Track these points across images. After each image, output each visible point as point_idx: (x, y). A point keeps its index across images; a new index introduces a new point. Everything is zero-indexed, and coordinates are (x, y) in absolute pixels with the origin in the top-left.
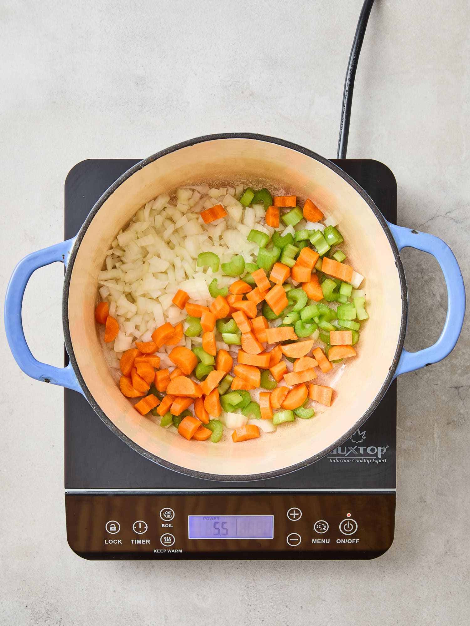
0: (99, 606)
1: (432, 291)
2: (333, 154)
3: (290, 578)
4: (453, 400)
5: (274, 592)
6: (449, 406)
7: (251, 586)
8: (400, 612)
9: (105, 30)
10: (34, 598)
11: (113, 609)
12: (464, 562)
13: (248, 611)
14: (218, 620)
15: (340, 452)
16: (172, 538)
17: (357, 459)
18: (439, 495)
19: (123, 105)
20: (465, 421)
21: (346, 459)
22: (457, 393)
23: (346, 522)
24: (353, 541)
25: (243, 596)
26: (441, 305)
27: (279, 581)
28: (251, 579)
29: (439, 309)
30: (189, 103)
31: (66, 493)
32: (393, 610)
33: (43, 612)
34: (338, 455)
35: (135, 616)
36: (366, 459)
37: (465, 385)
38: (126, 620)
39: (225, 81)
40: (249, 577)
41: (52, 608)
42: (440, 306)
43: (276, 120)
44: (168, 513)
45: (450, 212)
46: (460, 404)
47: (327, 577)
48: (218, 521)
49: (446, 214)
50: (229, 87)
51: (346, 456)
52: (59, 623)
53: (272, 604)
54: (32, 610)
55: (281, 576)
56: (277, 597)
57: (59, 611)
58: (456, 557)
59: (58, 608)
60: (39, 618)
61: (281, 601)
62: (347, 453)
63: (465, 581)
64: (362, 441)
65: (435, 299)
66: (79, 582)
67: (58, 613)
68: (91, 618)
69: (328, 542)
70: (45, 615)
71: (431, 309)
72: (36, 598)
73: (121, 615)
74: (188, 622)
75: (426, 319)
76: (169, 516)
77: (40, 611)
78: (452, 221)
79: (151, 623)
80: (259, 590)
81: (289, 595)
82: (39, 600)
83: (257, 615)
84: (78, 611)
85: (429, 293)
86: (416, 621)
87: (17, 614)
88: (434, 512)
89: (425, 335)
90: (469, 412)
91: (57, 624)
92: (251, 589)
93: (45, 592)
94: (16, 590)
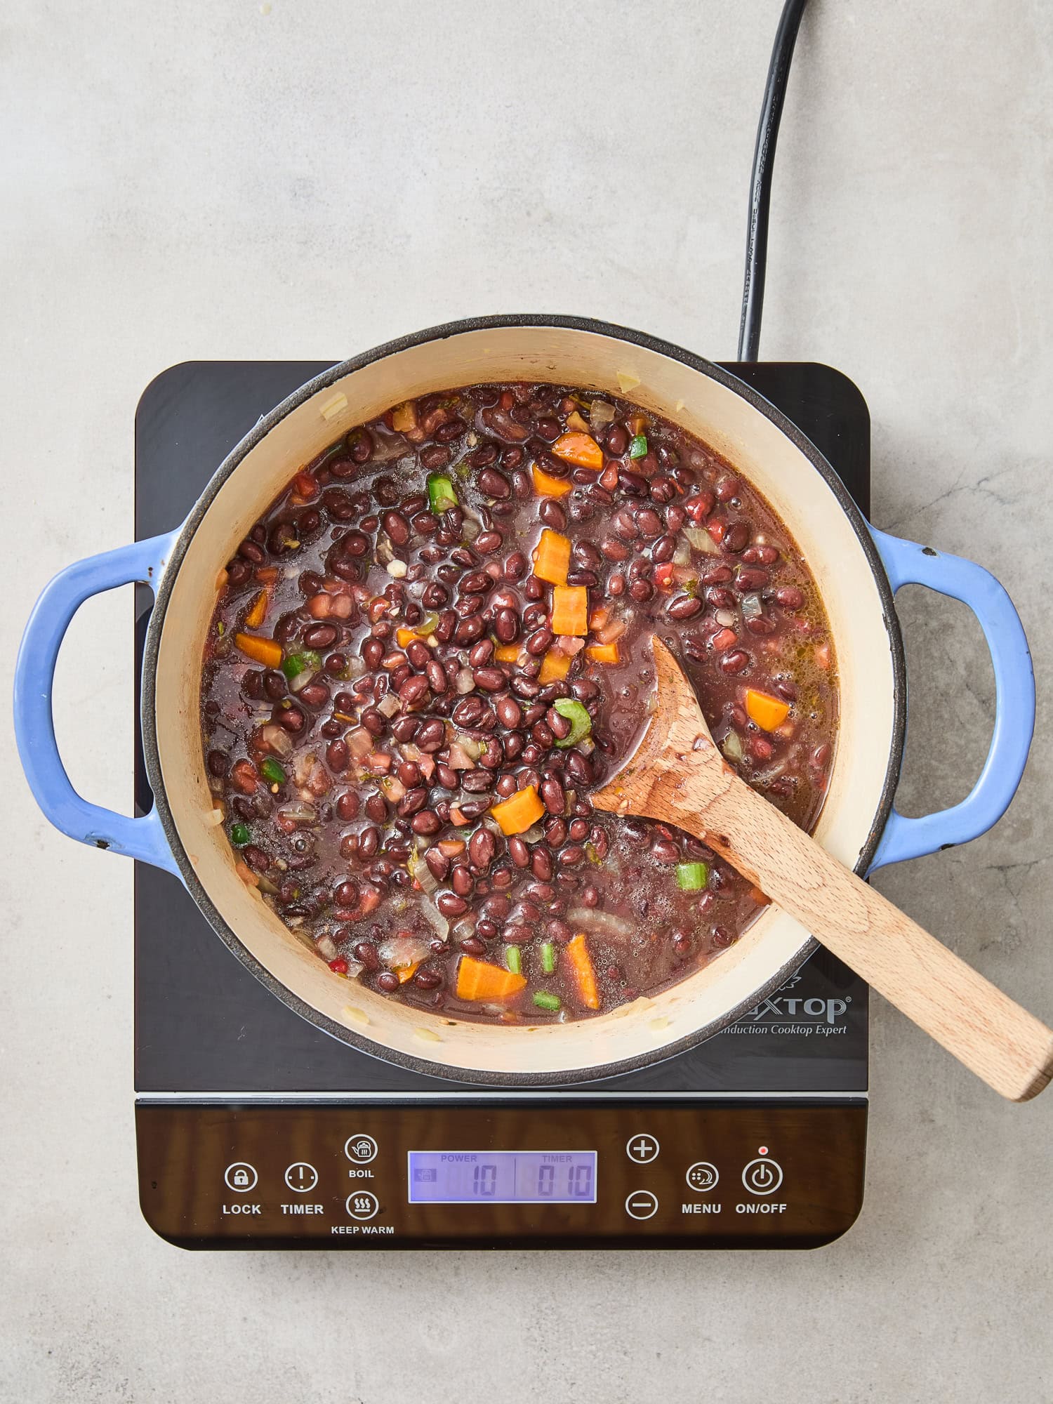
0: (209, 1351)
1: (947, 654)
2: (729, 351)
4: (994, 896)
5: (598, 1322)
6: (985, 909)
7: (546, 1308)
8: (876, 1365)
9: (224, 75)
10: (66, 1334)
11: (242, 1358)
12: (1017, 1255)
13: (541, 1364)
14: (473, 1382)
16: (372, 1201)
17: (781, 1026)
18: (962, 1107)
19: (263, 242)
20: (1020, 941)
21: (757, 1026)
22: (1003, 881)
23: (757, 1166)
24: (774, 1207)
25: (529, 1329)
26: (967, 686)
27: (610, 1297)
28: (548, 1291)
29: (962, 694)
30: (409, 237)
31: (137, 1100)
32: (860, 1361)
33: (86, 1366)
35: (289, 1375)
36: (801, 1026)
37: (1019, 862)
38: (269, 1382)
39: (489, 189)
40: (541, 1287)
41: (107, 1357)
42: (964, 687)
43: (602, 275)
44: (364, 1145)
45: (986, 479)
46: (1010, 906)
47: (715, 1288)
49: (979, 483)
50: (498, 201)
51: (756, 1019)
52: (121, 1389)
53: (594, 1348)
54: (63, 1360)
56: (605, 1331)
57: (121, 1363)
58: (1002, 1244)
59: (118, 1355)
60: (78, 1379)
61: (614, 1341)
62: (759, 1014)
63: (1021, 1296)
64: (793, 986)
65: (954, 673)
66: (166, 1300)
67: (119, 1366)
68: (192, 1378)
69: (717, 1210)
70: (89, 1371)
71: (945, 694)
72: (72, 1334)
73: (259, 1372)
74: (407, 1387)
75: (933, 715)
76: (364, 1152)
77: (79, 1363)
78: (992, 498)
79: (325, 1389)
80: (564, 1317)
81: (630, 1328)
82: (78, 1338)
83: (561, 1371)
84: (163, 1363)
85: (941, 658)
86: (912, 1385)
87: (28, 1368)
88: (952, 1144)
89: (932, 752)
90: (1030, 923)
91: (117, 1390)
92: (546, 1314)
93: (91, 1321)
94: (27, 1316)
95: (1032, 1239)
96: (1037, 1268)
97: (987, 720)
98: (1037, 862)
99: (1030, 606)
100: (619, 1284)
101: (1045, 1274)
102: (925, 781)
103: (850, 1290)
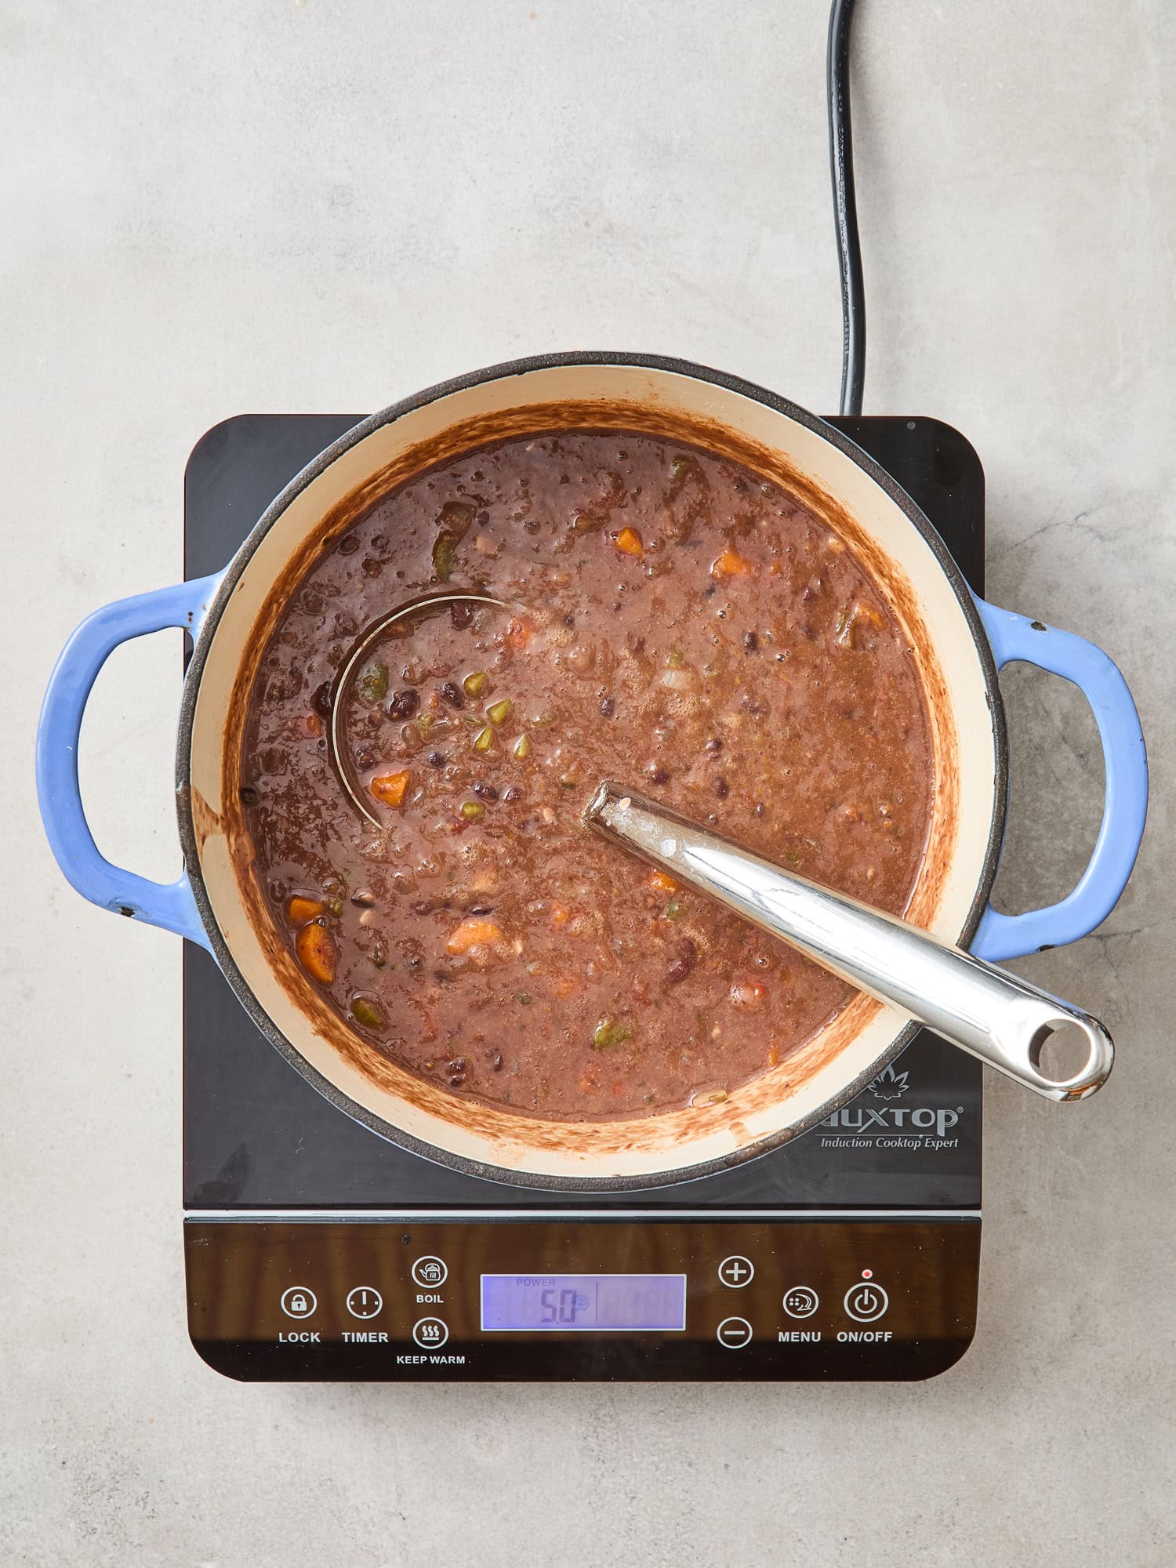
0: (238, 1461)
1: (1042, 704)
3: (699, 1395)
4: (1093, 968)
5: (660, 1431)
6: (1082, 982)
7: (604, 1416)
8: (963, 1478)
9: (256, 72)
10: (82, 1443)
11: (273, 1469)
12: (1117, 1359)
13: (599, 1476)
14: (525, 1496)
15: (846, 1122)
16: (441, 1329)
17: (886, 1138)
18: (1057, 1197)
19: (298, 255)
20: (1120, 1017)
21: (861, 1138)
22: (1102, 952)
23: (861, 1290)
24: (878, 1336)
25: (585, 1438)
26: (1064, 739)
27: (673, 1403)
28: (606, 1397)
29: (1058, 747)
30: (457, 249)
31: (186, 1219)
32: (946, 1473)
33: (104, 1477)
34: (841, 1128)
35: (324, 1487)
36: (909, 1139)
37: (1120, 931)
38: (303, 1495)
39: (544, 197)
40: (599, 1392)
41: (126, 1468)
42: (1060, 740)
43: (667, 291)
44: (432, 1268)
45: (1085, 514)
46: (1110, 978)
47: (788, 1394)
48: (551, 1287)
49: (1077, 518)
50: (554, 210)
51: (860, 1131)
52: (141, 1503)
53: (656, 1458)
54: (78, 1471)
55: (678, 1391)
56: (668, 1440)
57: (142, 1475)
58: (1100, 1346)
59: (139, 1466)
60: (95, 1492)
61: (677, 1451)
62: (863, 1125)
63: (1121, 1403)
64: (900, 1096)
65: (1049, 724)
66: (190, 1405)
67: (138, 1478)
68: (218, 1491)
69: (816, 1338)
70: (107, 1484)
71: (1039, 748)
72: (87, 1443)
73: (292, 1484)
74: (453, 1501)
75: (1026, 771)
76: (433, 1275)
77: (95, 1474)
78: (1091, 535)
79: (363, 1504)
80: (624, 1425)
81: (696, 1437)
82: (94, 1447)
83: (620, 1484)
84: (188, 1475)
85: (1035, 707)
86: (1001, 1499)
87: (40, 1481)
88: (1047, 1237)
89: (1026, 811)
90: (1131, 997)
91: (136, 1504)
92: (604, 1422)
93: (109, 1429)
94: (39, 1422)
95: (1133, 1341)
96: (1139, 1373)
97: (1085, 776)
98: (1139, 931)
99: (1132, 651)
100: (684, 1389)
101: (1147, 1380)
102: (1017, 843)
103: (935, 1396)
